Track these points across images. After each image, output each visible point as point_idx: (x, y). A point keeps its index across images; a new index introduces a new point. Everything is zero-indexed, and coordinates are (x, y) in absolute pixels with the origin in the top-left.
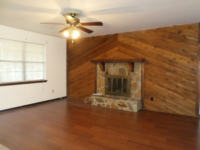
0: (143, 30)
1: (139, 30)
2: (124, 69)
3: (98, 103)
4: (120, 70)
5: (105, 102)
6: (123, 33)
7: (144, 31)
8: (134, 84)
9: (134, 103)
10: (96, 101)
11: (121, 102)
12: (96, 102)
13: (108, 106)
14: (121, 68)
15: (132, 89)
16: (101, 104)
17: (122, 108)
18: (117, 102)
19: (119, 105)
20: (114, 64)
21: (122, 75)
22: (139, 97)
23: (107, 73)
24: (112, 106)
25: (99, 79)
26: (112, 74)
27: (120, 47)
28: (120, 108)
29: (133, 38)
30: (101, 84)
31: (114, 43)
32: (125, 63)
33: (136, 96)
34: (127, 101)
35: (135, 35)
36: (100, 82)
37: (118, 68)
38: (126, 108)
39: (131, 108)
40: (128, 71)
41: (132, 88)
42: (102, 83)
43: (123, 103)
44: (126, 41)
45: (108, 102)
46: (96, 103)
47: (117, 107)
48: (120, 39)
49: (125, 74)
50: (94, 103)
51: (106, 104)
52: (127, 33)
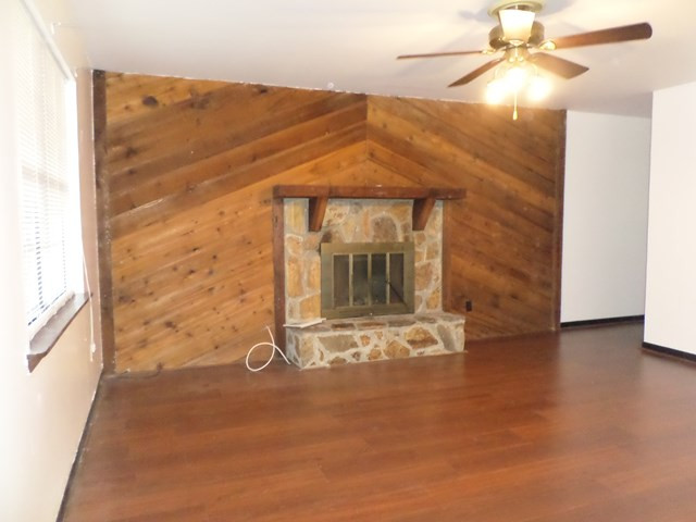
0: (447, 100)
1: (435, 99)
2: (392, 221)
3: (332, 356)
4: (378, 225)
5: (359, 343)
6: (386, 99)
7: (449, 103)
8: (423, 267)
9: (457, 326)
10: (323, 349)
11: (418, 332)
12: (322, 353)
13: (375, 358)
14: (383, 219)
15: (417, 287)
16: (347, 355)
17: (422, 350)
18: (405, 334)
19: (412, 342)
20: (357, 204)
21: (384, 241)
22: (436, 306)
23: (327, 238)
24: (388, 353)
25: (294, 261)
26: (348, 239)
27: (375, 145)
28: (414, 353)
29: (417, 120)
30: (304, 284)
31: (350, 127)
32: (392, 201)
33: (428, 305)
34: (436, 325)
35: (422, 111)
36: (300, 275)
37: (371, 218)
38: (435, 347)
39: (448, 343)
40: (405, 228)
41: (419, 280)
42: (305, 277)
43: (425, 332)
44: (397, 127)
45: (374, 341)
46: (322, 359)
47: (407, 351)
48: (375, 117)
49: (394, 236)
50: (316, 358)
51: (365, 351)
52: (398, 99)
